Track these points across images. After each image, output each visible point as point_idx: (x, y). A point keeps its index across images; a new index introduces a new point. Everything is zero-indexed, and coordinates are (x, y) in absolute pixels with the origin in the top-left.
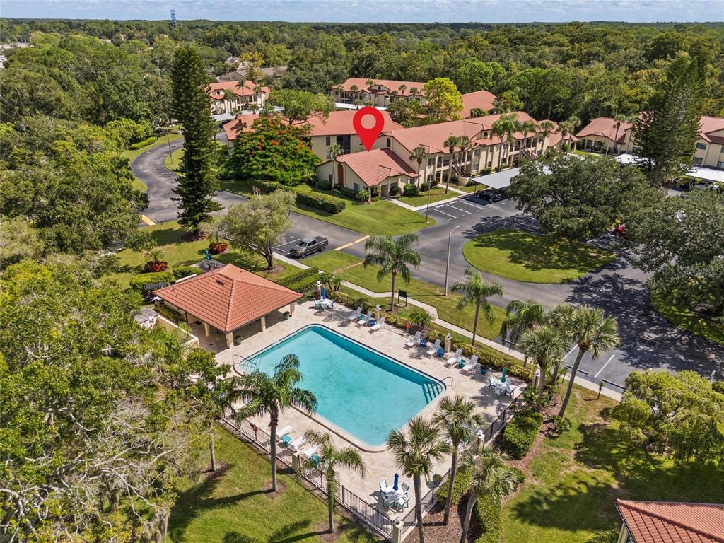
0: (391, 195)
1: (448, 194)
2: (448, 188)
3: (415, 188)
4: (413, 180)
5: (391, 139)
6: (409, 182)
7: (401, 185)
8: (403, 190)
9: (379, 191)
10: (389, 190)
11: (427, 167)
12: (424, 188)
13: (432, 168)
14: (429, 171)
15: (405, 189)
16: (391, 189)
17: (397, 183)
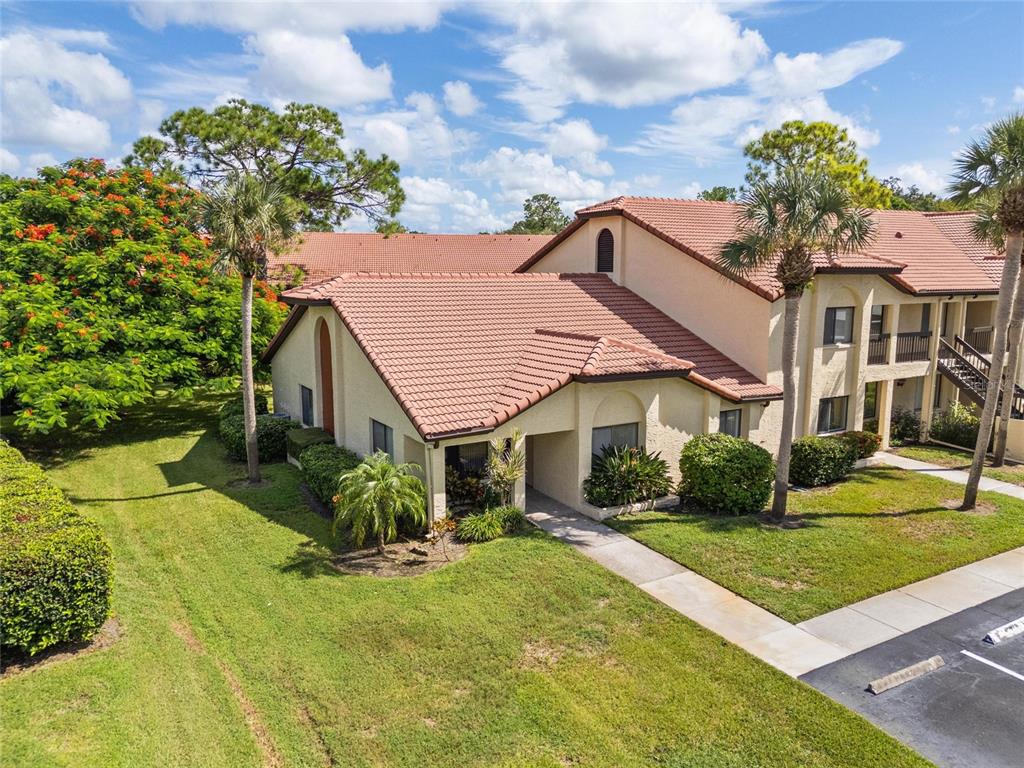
0: (596, 501)
1: (981, 513)
2: (986, 484)
3: (752, 463)
4: (736, 414)
5: (615, 227)
6: (714, 425)
7: (666, 443)
8: (675, 475)
9: (508, 471)
10: (584, 472)
11: (818, 353)
12: (806, 468)
13: (840, 357)
14: (826, 375)
15: (688, 462)
16: (598, 463)
17: (636, 429)
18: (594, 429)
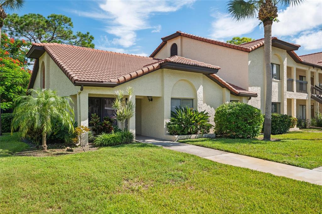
5: (178, 41)
18: (172, 99)
